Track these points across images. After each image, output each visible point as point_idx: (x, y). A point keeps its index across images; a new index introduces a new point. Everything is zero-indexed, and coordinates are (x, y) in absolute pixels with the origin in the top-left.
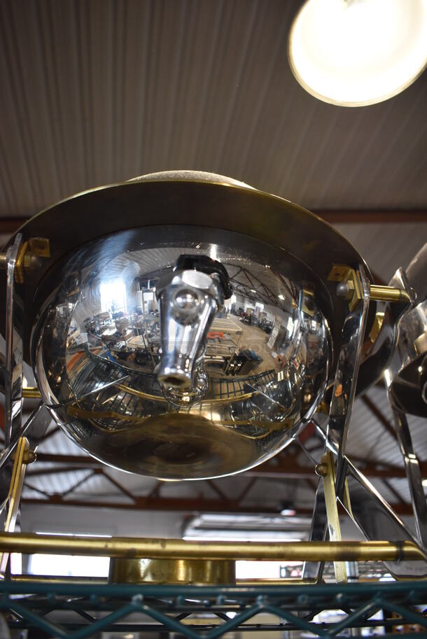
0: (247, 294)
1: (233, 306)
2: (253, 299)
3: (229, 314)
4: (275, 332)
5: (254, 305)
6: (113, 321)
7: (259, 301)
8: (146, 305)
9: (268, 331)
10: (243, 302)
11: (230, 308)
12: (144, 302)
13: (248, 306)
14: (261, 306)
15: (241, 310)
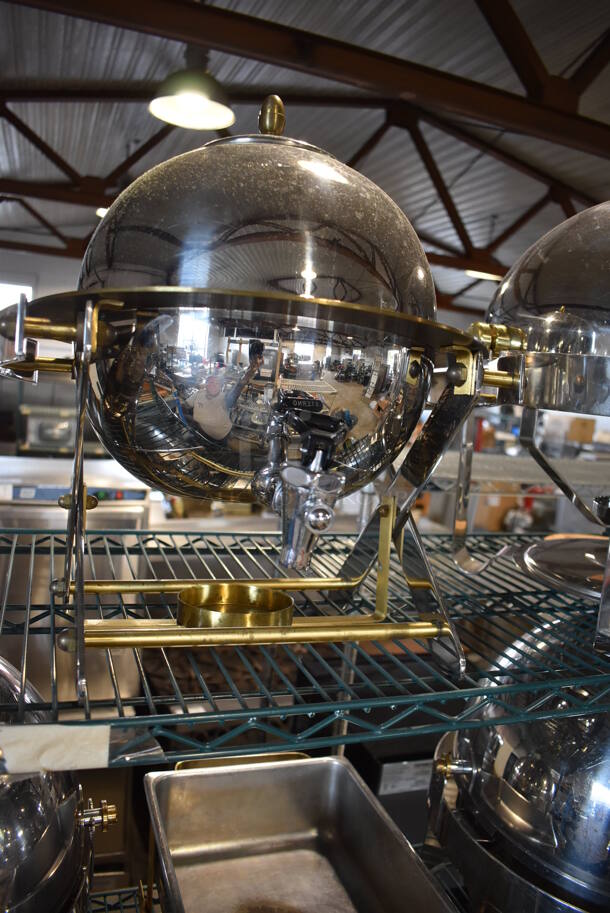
0: (343, 343)
1: (329, 360)
2: (349, 348)
3: (324, 371)
4: (374, 379)
5: (351, 354)
6: (189, 364)
7: (357, 348)
8: (230, 354)
9: (366, 381)
10: (339, 353)
11: (325, 362)
12: (228, 350)
13: (344, 357)
14: (357, 352)
15: (337, 362)
